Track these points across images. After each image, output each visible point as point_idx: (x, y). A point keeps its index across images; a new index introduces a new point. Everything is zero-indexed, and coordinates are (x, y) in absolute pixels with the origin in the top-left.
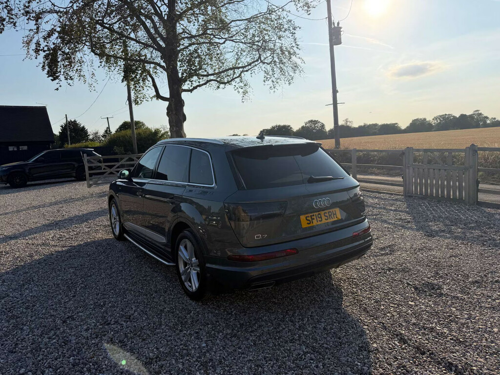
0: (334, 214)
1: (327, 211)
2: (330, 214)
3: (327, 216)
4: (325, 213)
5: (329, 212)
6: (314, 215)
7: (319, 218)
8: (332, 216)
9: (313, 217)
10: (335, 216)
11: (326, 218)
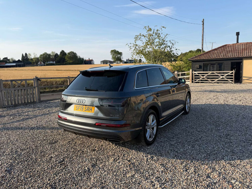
0: (90, 109)
1: (87, 107)
2: (88, 108)
3: (86, 109)
4: (86, 107)
5: (88, 107)
6: (80, 106)
7: (82, 108)
8: (89, 110)
9: (79, 107)
10: (91, 110)
11: (86, 110)
